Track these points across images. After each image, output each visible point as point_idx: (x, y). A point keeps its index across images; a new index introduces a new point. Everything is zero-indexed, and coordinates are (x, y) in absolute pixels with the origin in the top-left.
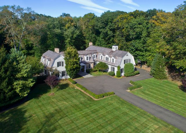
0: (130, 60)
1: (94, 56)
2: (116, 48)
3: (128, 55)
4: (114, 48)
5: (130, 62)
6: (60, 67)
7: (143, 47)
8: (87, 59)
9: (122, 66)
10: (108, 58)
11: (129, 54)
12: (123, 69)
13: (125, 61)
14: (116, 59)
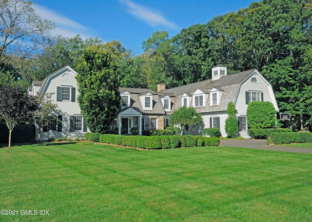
0: (262, 94)
1: (166, 101)
2: (222, 72)
3: (254, 80)
4: (216, 73)
5: (262, 99)
6: (64, 102)
7: (294, 77)
8: (147, 105)
9: (242, 109)
10: (201, 97)
11: (258, 75)
12: (245, 118)
13: (247, 93)
14: (222, 93)
